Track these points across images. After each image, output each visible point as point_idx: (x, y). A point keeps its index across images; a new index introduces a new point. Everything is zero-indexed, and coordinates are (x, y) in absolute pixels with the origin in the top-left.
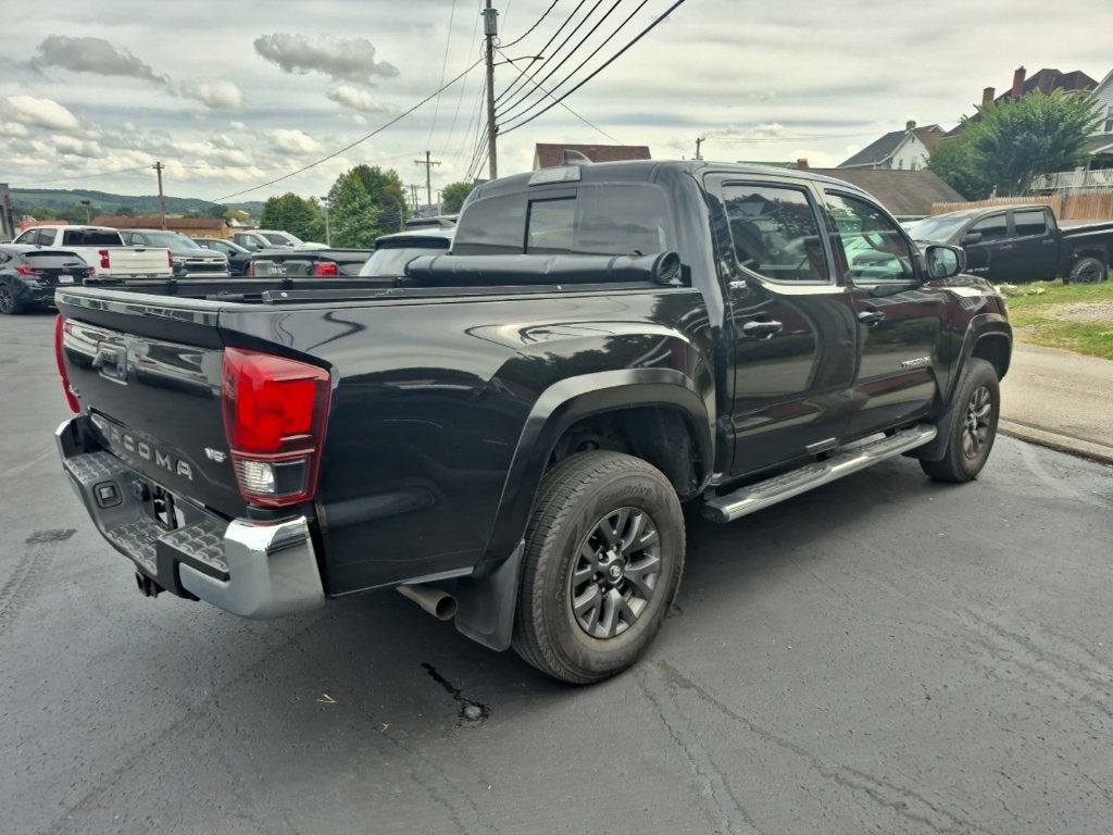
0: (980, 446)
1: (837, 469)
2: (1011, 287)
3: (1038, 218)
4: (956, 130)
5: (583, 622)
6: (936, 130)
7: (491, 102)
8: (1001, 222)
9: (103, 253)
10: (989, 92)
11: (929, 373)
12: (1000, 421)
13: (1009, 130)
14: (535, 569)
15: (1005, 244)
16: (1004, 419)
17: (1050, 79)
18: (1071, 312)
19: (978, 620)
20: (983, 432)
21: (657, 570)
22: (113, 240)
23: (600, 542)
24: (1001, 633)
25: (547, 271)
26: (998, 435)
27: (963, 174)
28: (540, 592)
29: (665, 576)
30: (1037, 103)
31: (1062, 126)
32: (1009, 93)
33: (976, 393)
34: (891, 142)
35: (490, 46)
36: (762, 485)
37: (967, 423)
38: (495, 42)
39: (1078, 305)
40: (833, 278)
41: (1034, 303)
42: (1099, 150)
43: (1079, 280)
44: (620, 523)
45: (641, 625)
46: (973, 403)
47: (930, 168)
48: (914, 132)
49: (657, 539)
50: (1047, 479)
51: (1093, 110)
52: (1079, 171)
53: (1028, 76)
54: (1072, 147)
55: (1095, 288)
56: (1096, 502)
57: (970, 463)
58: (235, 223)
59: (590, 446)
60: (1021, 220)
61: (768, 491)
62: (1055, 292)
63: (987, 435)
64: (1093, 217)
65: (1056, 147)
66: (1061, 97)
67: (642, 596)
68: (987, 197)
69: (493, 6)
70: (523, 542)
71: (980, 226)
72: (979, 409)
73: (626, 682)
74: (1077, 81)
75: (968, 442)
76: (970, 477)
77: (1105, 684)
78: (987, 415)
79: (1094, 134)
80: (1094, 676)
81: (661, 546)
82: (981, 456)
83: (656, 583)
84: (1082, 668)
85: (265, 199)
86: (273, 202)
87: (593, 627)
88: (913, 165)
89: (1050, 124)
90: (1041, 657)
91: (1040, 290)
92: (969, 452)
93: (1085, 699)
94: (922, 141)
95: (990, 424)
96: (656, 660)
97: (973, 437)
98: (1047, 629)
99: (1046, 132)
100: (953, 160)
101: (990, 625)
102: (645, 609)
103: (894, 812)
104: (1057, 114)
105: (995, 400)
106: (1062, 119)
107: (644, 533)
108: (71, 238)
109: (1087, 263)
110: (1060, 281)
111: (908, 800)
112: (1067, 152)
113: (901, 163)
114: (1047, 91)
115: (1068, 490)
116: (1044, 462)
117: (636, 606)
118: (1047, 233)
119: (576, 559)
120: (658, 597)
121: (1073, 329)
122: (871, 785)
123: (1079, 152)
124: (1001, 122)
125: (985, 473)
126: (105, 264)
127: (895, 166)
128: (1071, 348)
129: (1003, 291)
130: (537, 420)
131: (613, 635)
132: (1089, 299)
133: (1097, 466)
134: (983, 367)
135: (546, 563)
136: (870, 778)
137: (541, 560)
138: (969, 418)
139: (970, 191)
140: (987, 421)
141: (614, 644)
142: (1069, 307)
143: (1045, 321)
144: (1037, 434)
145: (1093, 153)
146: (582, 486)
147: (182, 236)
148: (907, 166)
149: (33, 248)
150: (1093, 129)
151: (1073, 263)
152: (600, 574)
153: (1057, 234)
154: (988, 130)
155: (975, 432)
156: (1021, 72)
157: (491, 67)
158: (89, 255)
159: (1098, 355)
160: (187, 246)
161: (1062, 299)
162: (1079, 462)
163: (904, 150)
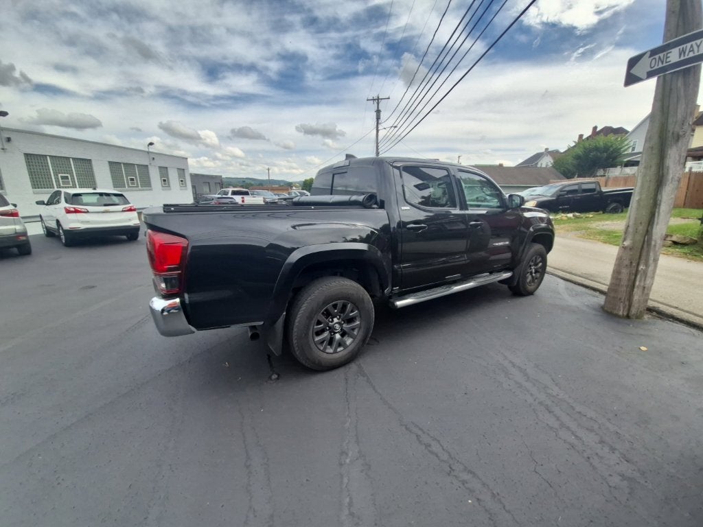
0: (536, 281)
1: (457, 288)
2: (577, 214)
3: (592, 186)
4: (565, 152)
5: (319, 346)
6: (557, 152)
7: (377, 143)
8: (576, 187)
9: (243, 198)
10: (581, 136)
11: (508, 248)
12: (548, 268)
13: (587, 151)
14: (294, 324)
15: (577, 197)
16: (549, 267)
17: (608, 131)
18: (603, 225)
19: (506, 358)
20: (538, 275)
21: (359, 327)
22: (247, 193)
23: (328, 314)
24: (514, 365)
25: (331, 201)
26: (546, 275)
27: (567, 169)
28: (296, 334)
29: (362, 330)
30: (601, 141)
31: (611, 149)
32: (590, 136)
33: (534, 258)
34: (538, 157)
35: (378, 124)
36: (419, 294)
37: (529, 271)
38: (380, 122)
39: (607, 222)
40: (458, 207)
41: (587, 221)
42: (629, 159)
43: (610, 212)
44: (339, 306)
45: (350, 349)
46: (532, 261)
47: (553, 166)
48: (548, 152)
49: (358, 314)
50: (566, 296)
51: (626, 143)
52: (619, 168)
53: (598, 130)
54: (615, 158)
55: (616, 216)
56: (585, 308)
57: (530, 288)
58: (294, 188)
59: (339, 274)
60: (585, 187)
61: (420, 296)
62: (598, 217)
63: (540, 276)
64: (619, 186)
65: (608, 158)
66: (612, 137)
67: (352, 338)
68: (573, 178)
69: (380, 108)
70: (285, 313)
71: (567, 189)
72: (536, 264)
73: (341, 371)
74: (620, 131)
75: (529, 278)
76: (531, 293)
77: (553, 396)
78: (540, 267)
79: (626, 152)
80: (550, 391)
81: (361, 317)
82: (536, 285)
83: (358, 332)
84: (546, 387)
85: (303, 180)
86: (306, 181)
87: (325, 348)
88: (547, 165)
89: (606, 149)
90: (528, 379)
91: (591, 216)
92: (530, 282)
93: (541, 403)
94: (551, 155)
95: (542, 271)
96: (357, 363)
97: (533, 277)
98: (537, 366)
99: (604, 152)
100: (563, 163)
101: (511, 362)
102: (352, 342)
103: (424, 448)
104: (610, 144)
105: (544, 261)
106: (611, 146)
107: (352, 311)
108: (234, 193)
109: (613, 205)
110: (601, 212)
111: (433, 443)
112: (613, 160)
113: (541, 164)
114: (606, 135)
115: (573, 302)
116: (567, 288)
117: (349, 341)
118: (596, 193)
119: (314, 321)
120: (359, 338)
121: (602, 233)
122: (420, 433)
123: (618, 160)
124: (585, 148)
125: (538, 292)
126: (243, 201)
127: (539, 166)
128: (599, 240)
129: (574, 216)
130: (289, 264)
131: (335, 352)
132: (612, 220)
133: (592, 292)
134: (538, 247)
135: (299, 322)
136: (421, 429)
137: (297, 321)
138: (531, 269)
139: (568, 175)
140: (540, 270)
141: (336, 356)
142: (603, 223)
143: (591, 229)
144: (568, 276)
145: (625, 160)
146: (318, 291)
147: (270, 193)
148: (544, 166)
149: (220, 196)
150: (626, 150)
151: (608, 205)
152: (330, 328)
153: (601, 193)
154: (579, 151)
155: (534, 275)
156: (595, 128)
157: (378, 131)
158: (238, 199)
159: (610, 243)
160: (271, 196)
161: (600, 220)
162: (584, 289)
163: (544, 159)
